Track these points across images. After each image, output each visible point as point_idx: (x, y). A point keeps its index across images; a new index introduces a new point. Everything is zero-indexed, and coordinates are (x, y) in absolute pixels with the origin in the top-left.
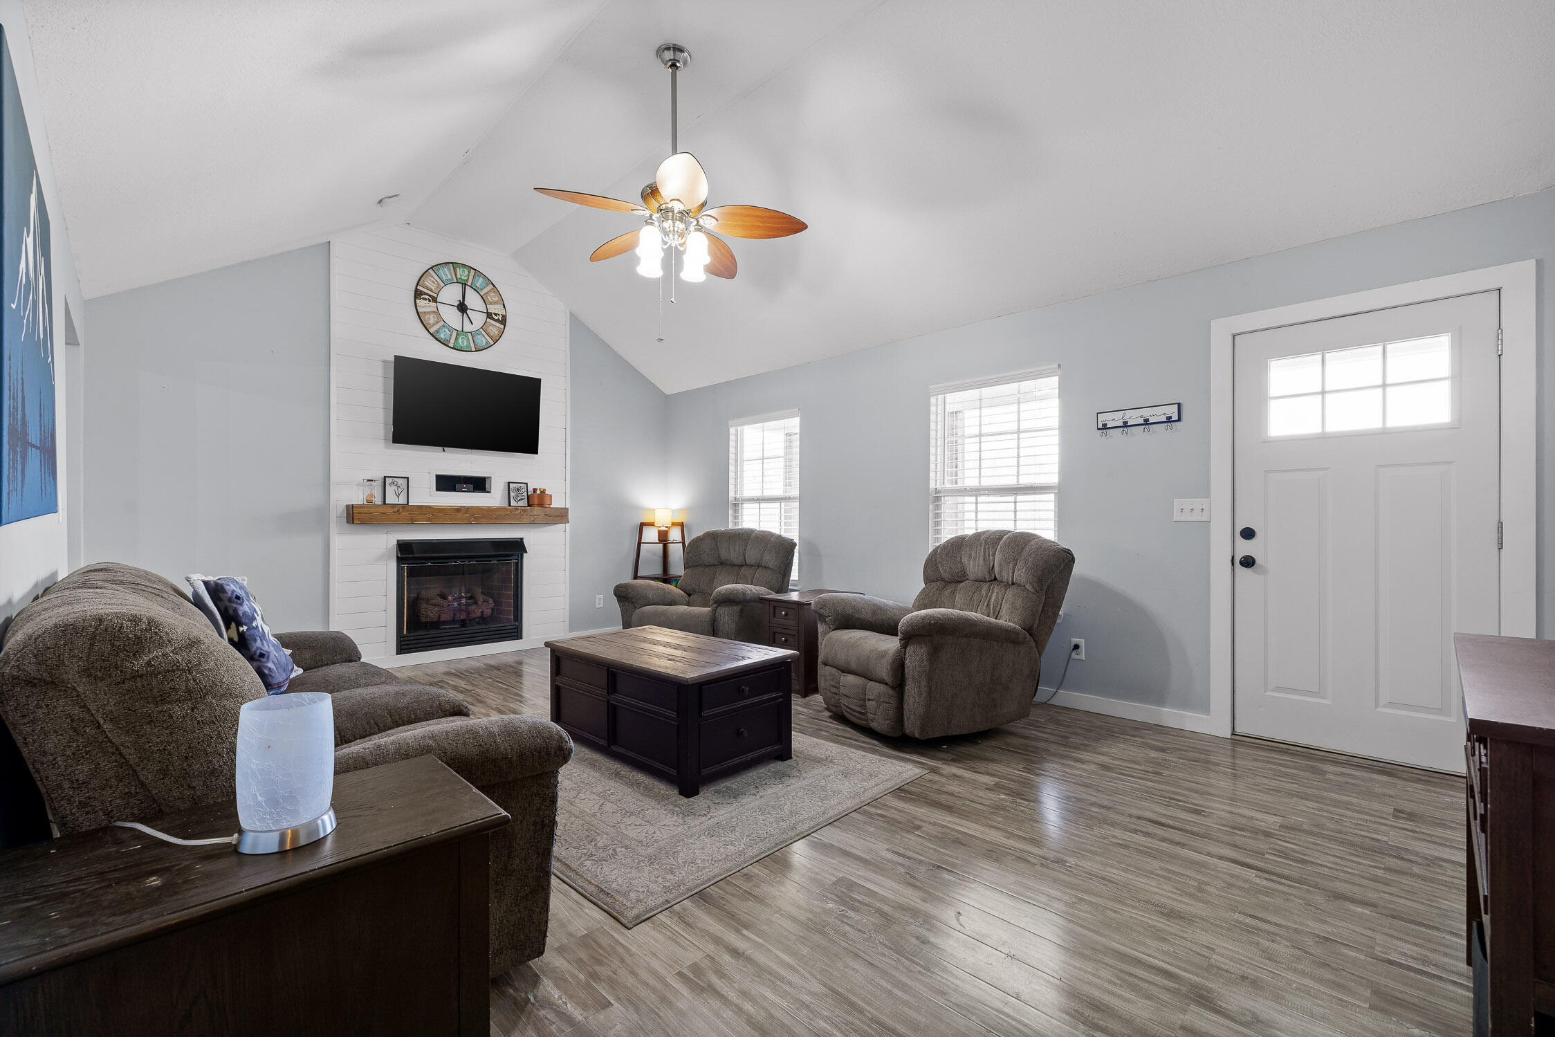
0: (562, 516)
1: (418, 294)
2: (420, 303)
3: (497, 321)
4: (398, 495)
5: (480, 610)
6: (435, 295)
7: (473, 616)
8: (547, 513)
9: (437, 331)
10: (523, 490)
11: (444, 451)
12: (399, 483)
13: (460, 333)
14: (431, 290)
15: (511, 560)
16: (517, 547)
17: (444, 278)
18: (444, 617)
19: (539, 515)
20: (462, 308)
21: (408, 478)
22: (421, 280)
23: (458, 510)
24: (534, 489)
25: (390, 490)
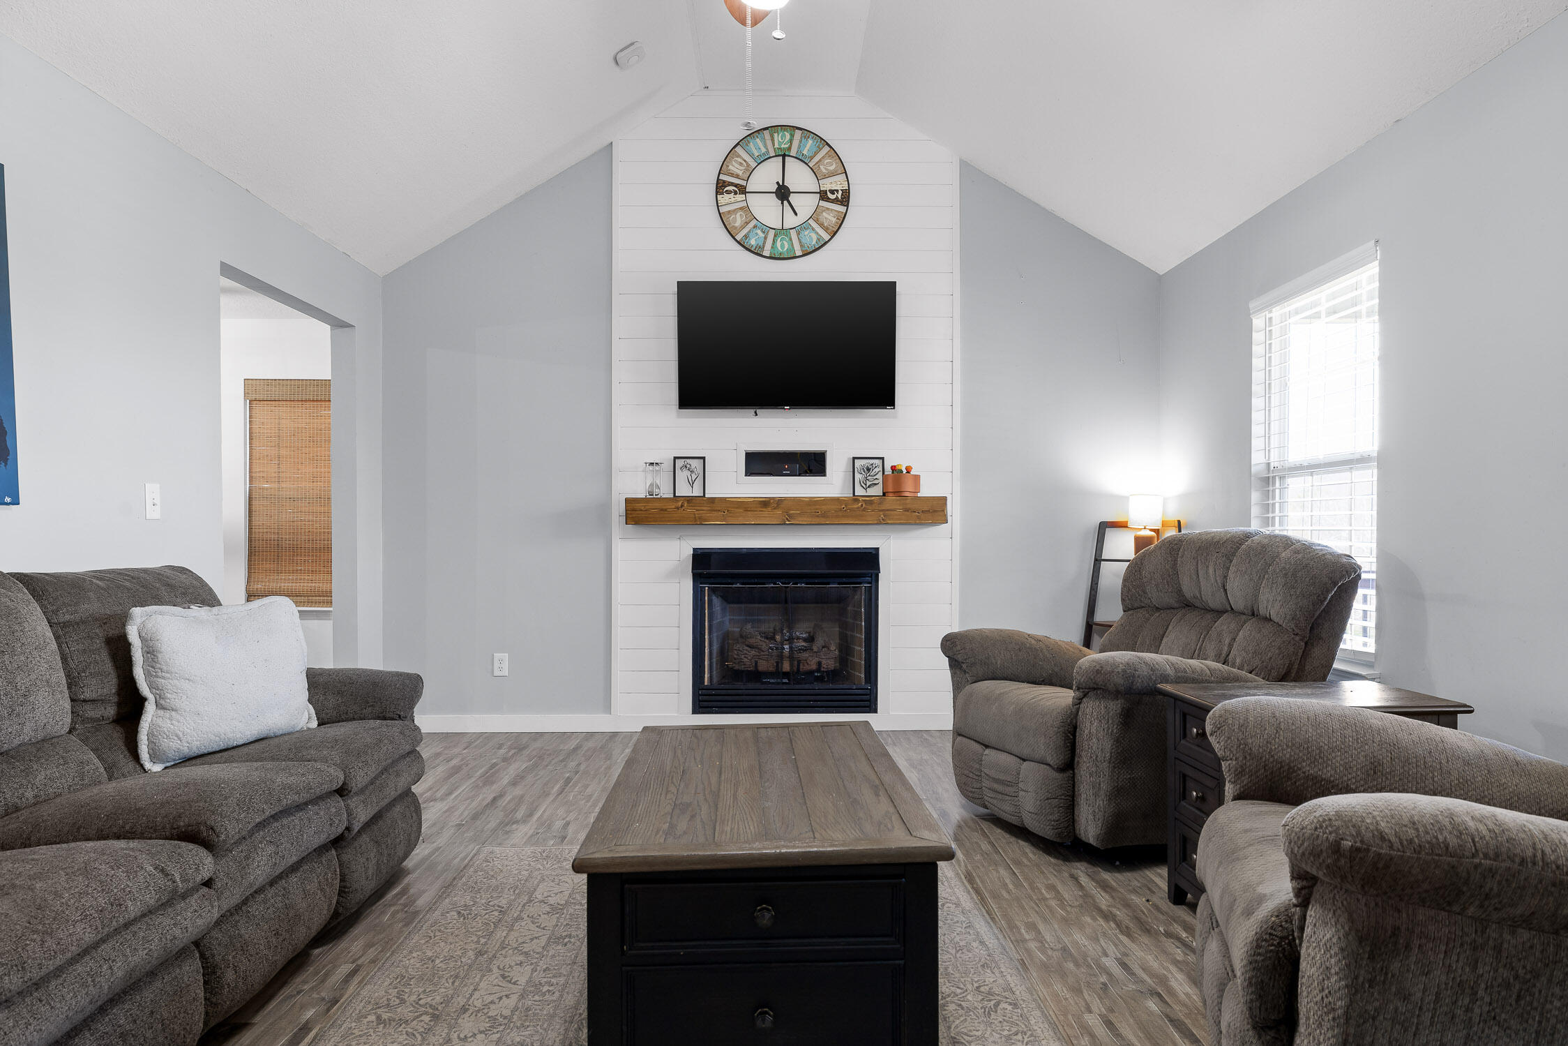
0: (935, 511)
1: (721, 187)
2: (724, 199)
3: (835, 201)
4: (692, 484)
5: (817, 659)
6: (744, 183)
7: (804, 668)
8: (908, 506)
9: (746, 236)
10: (877, 470)
11: (756, 415)
12: (693, 467)
13: (782, 232)
14: (737, 177)
15: (860, 583)
16: (867, 562)
17: (756, 154)
18: (764, 666)
19: (894, 510)
20: (783, 193)
21: (704, 458)
22: (724, 166)
23: (765, 503)
24: (892, 467)
25: (682, 476)
